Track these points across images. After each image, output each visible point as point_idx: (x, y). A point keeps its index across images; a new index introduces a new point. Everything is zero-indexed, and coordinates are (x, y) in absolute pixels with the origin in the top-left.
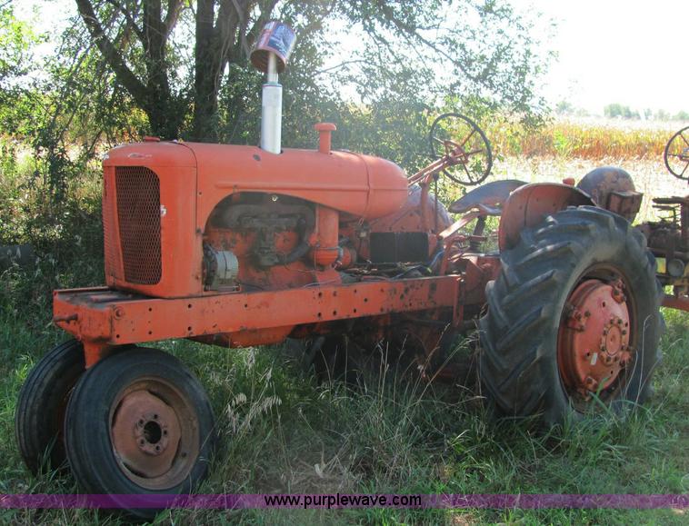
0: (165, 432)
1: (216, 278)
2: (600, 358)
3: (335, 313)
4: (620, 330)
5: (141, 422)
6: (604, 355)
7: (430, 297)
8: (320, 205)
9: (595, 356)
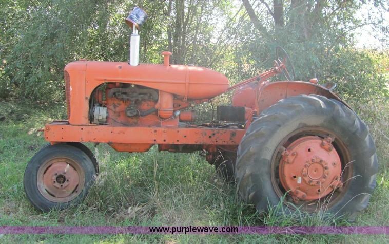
0: (68, 180)
1: (95, 118)
2: (303, 180)
3: (165, 141)
4: (323, 166)
5: (56, 174)
6: (306, 179)
7: (230, 139)
8: (161, 91)
9: (300, 178)
